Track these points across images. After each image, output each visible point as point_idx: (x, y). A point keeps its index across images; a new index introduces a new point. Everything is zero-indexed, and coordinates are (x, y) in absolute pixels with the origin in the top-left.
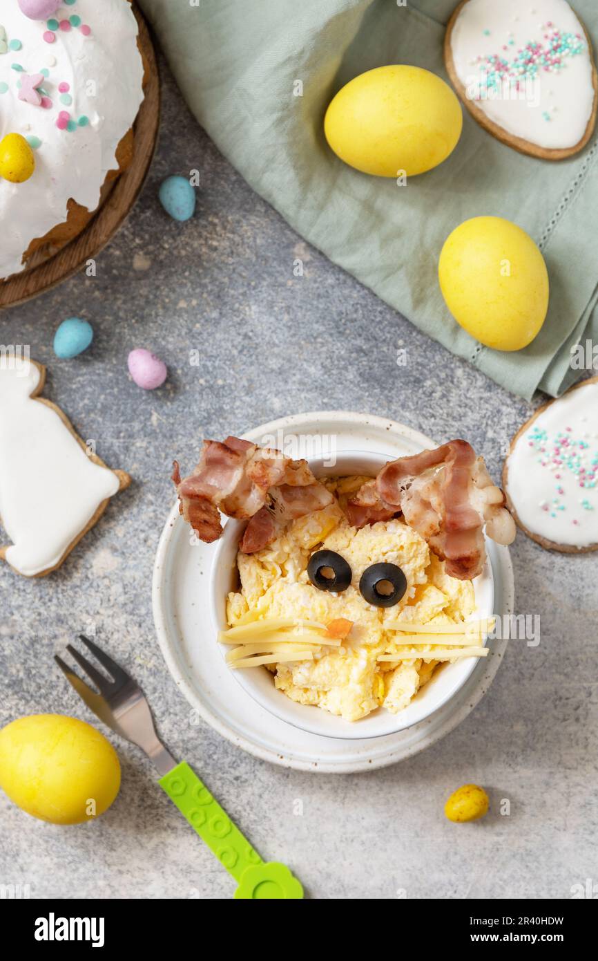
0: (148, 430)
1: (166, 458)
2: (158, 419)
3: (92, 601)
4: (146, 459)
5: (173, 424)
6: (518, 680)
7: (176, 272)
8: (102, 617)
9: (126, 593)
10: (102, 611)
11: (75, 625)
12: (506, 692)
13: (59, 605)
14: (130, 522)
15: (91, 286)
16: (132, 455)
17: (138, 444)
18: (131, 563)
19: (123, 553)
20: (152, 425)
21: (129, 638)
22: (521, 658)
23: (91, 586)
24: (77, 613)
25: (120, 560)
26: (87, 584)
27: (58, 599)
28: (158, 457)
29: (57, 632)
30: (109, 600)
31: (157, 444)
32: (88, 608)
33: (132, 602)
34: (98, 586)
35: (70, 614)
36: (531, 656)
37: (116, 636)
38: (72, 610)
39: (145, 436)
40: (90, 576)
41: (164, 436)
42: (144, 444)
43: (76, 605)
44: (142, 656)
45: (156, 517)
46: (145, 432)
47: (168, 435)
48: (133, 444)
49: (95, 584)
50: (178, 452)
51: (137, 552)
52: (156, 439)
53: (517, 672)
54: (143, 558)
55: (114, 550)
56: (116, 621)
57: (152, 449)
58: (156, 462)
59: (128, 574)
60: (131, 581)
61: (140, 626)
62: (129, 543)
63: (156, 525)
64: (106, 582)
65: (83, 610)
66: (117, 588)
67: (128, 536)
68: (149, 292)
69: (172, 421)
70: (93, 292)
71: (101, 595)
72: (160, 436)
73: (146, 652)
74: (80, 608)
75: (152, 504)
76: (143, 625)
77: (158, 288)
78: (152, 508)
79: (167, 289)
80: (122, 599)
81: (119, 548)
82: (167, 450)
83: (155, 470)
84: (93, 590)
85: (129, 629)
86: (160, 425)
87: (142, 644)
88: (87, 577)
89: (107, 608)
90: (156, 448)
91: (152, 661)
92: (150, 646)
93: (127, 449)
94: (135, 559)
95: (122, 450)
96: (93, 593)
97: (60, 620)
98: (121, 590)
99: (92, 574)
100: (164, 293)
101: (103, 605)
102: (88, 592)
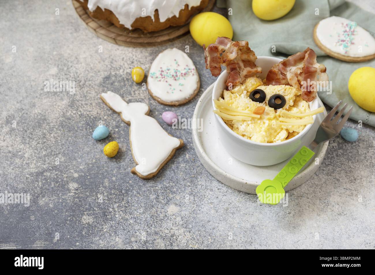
0: (185, 160)
1: (193, 169)
2: (189, 156)
3: (169, 224)
4: (186, 170)
5: (195, 157)
6: (348, 238)
7: (190, 107)
8: (174, 230)
9: (182, 220)
10: (173, 228)
11: (162, 234)
12: (344, 243)
13: (155, 227)
14: (181, 194)
15: (158, 114)
16: (180, 170)
17: (182, 166)
18: (184, 209)
19: (180, 205)
20: (186, 158)
21: (186, 237)
22: (348, 229)
23: (168, 219)
24: (163, 229)
25: (179, 208)
26: (166, 218)
27: (155, 225)
28: (190, 169)
29: (155, 238)
30: (176, 224)
31: (189, 165)
32: (167, 227)
33: (185, 223)
34: (171, 219)
35: (160, 230)
36: (352, 228)
37: (180, 237)
38: (161, 229)
39: (184, 163)
40: (167, 215)
41: (192, 162)
42: (184, 165)
43: (162, 227)
44: (192, 244)
45: (192, 191)
46: (184, 161)
47: (193, 161)
48: (180, 166)
49: (169, 218)
50: (198, 167)
51: (186, 205)
52: (189, 163)
53: (347, 235)
54: (188, 206)
55: (176, 204)
56: (180, 231)
57: (187, 167)
58: (190, 171)
59: (183, 213)
60: (185, 215)
61: (190, 232)
62: (182, 201)
63: (192, 194)
64: (174, 217)
65: (166, 228)
66: (179, 219)
67: (181, 199)
68: (181, 114)
69: (194, 156)
70: (159, 116)
71: (173, 222)
72: (190, 162)
73: (193, 242)
74: (164, 228)
75: (190, 186)
76: (191, 232)
77: (184, 112)
78: (190, 188)
79: (187, 113)
80: (181, 223)
81: (178, 203)
82: (194, 167)
83: (190, 174)
84: (169, 220)
85: (185, 234)
86: (190, 158)
87: (191, 239)
88: (166, 216)
89: (175, 227)
90: (189, 166)
91: (196, 245)
92: (195, 240)
93: (178, 167)
94: (185, 207)
95: (176, 168)
96: (169, 221)
97: (156, 233)
98: (181, 219)
99: (168, 214)
100: (186, 114)
101: (174, 226)
102: (167, 221)
